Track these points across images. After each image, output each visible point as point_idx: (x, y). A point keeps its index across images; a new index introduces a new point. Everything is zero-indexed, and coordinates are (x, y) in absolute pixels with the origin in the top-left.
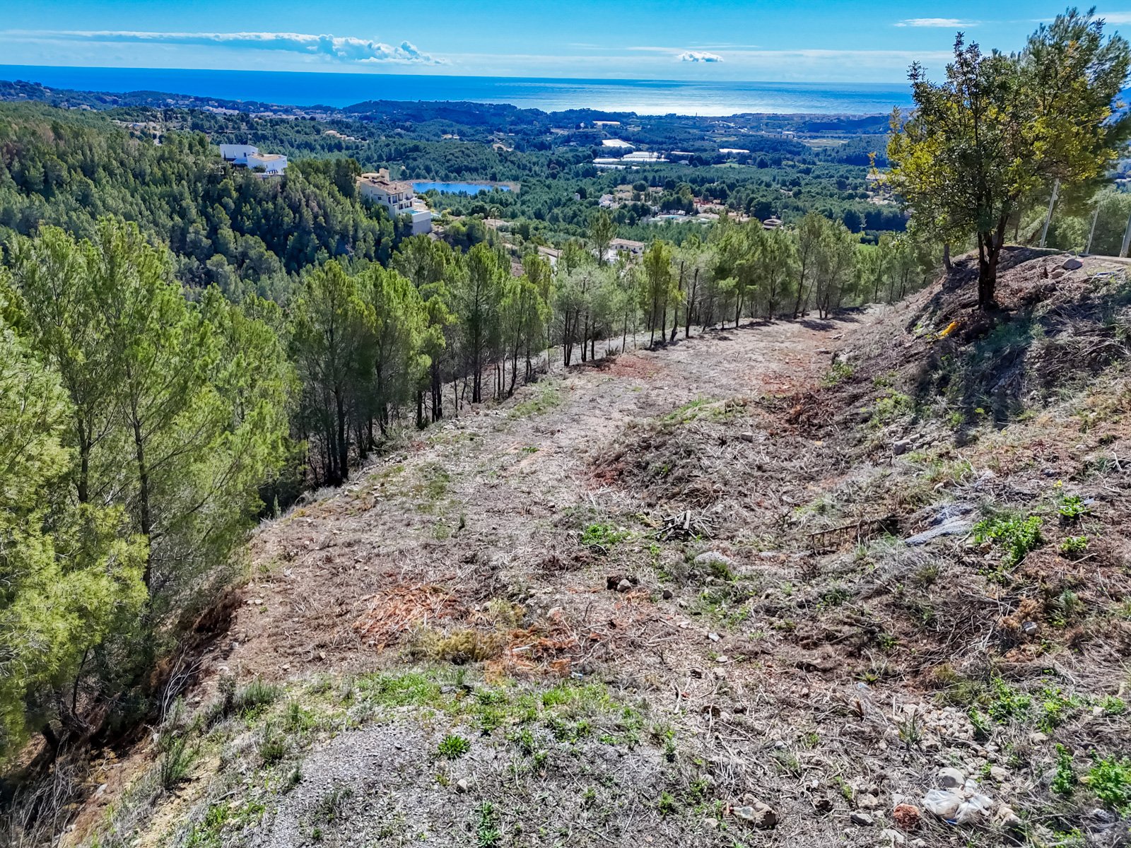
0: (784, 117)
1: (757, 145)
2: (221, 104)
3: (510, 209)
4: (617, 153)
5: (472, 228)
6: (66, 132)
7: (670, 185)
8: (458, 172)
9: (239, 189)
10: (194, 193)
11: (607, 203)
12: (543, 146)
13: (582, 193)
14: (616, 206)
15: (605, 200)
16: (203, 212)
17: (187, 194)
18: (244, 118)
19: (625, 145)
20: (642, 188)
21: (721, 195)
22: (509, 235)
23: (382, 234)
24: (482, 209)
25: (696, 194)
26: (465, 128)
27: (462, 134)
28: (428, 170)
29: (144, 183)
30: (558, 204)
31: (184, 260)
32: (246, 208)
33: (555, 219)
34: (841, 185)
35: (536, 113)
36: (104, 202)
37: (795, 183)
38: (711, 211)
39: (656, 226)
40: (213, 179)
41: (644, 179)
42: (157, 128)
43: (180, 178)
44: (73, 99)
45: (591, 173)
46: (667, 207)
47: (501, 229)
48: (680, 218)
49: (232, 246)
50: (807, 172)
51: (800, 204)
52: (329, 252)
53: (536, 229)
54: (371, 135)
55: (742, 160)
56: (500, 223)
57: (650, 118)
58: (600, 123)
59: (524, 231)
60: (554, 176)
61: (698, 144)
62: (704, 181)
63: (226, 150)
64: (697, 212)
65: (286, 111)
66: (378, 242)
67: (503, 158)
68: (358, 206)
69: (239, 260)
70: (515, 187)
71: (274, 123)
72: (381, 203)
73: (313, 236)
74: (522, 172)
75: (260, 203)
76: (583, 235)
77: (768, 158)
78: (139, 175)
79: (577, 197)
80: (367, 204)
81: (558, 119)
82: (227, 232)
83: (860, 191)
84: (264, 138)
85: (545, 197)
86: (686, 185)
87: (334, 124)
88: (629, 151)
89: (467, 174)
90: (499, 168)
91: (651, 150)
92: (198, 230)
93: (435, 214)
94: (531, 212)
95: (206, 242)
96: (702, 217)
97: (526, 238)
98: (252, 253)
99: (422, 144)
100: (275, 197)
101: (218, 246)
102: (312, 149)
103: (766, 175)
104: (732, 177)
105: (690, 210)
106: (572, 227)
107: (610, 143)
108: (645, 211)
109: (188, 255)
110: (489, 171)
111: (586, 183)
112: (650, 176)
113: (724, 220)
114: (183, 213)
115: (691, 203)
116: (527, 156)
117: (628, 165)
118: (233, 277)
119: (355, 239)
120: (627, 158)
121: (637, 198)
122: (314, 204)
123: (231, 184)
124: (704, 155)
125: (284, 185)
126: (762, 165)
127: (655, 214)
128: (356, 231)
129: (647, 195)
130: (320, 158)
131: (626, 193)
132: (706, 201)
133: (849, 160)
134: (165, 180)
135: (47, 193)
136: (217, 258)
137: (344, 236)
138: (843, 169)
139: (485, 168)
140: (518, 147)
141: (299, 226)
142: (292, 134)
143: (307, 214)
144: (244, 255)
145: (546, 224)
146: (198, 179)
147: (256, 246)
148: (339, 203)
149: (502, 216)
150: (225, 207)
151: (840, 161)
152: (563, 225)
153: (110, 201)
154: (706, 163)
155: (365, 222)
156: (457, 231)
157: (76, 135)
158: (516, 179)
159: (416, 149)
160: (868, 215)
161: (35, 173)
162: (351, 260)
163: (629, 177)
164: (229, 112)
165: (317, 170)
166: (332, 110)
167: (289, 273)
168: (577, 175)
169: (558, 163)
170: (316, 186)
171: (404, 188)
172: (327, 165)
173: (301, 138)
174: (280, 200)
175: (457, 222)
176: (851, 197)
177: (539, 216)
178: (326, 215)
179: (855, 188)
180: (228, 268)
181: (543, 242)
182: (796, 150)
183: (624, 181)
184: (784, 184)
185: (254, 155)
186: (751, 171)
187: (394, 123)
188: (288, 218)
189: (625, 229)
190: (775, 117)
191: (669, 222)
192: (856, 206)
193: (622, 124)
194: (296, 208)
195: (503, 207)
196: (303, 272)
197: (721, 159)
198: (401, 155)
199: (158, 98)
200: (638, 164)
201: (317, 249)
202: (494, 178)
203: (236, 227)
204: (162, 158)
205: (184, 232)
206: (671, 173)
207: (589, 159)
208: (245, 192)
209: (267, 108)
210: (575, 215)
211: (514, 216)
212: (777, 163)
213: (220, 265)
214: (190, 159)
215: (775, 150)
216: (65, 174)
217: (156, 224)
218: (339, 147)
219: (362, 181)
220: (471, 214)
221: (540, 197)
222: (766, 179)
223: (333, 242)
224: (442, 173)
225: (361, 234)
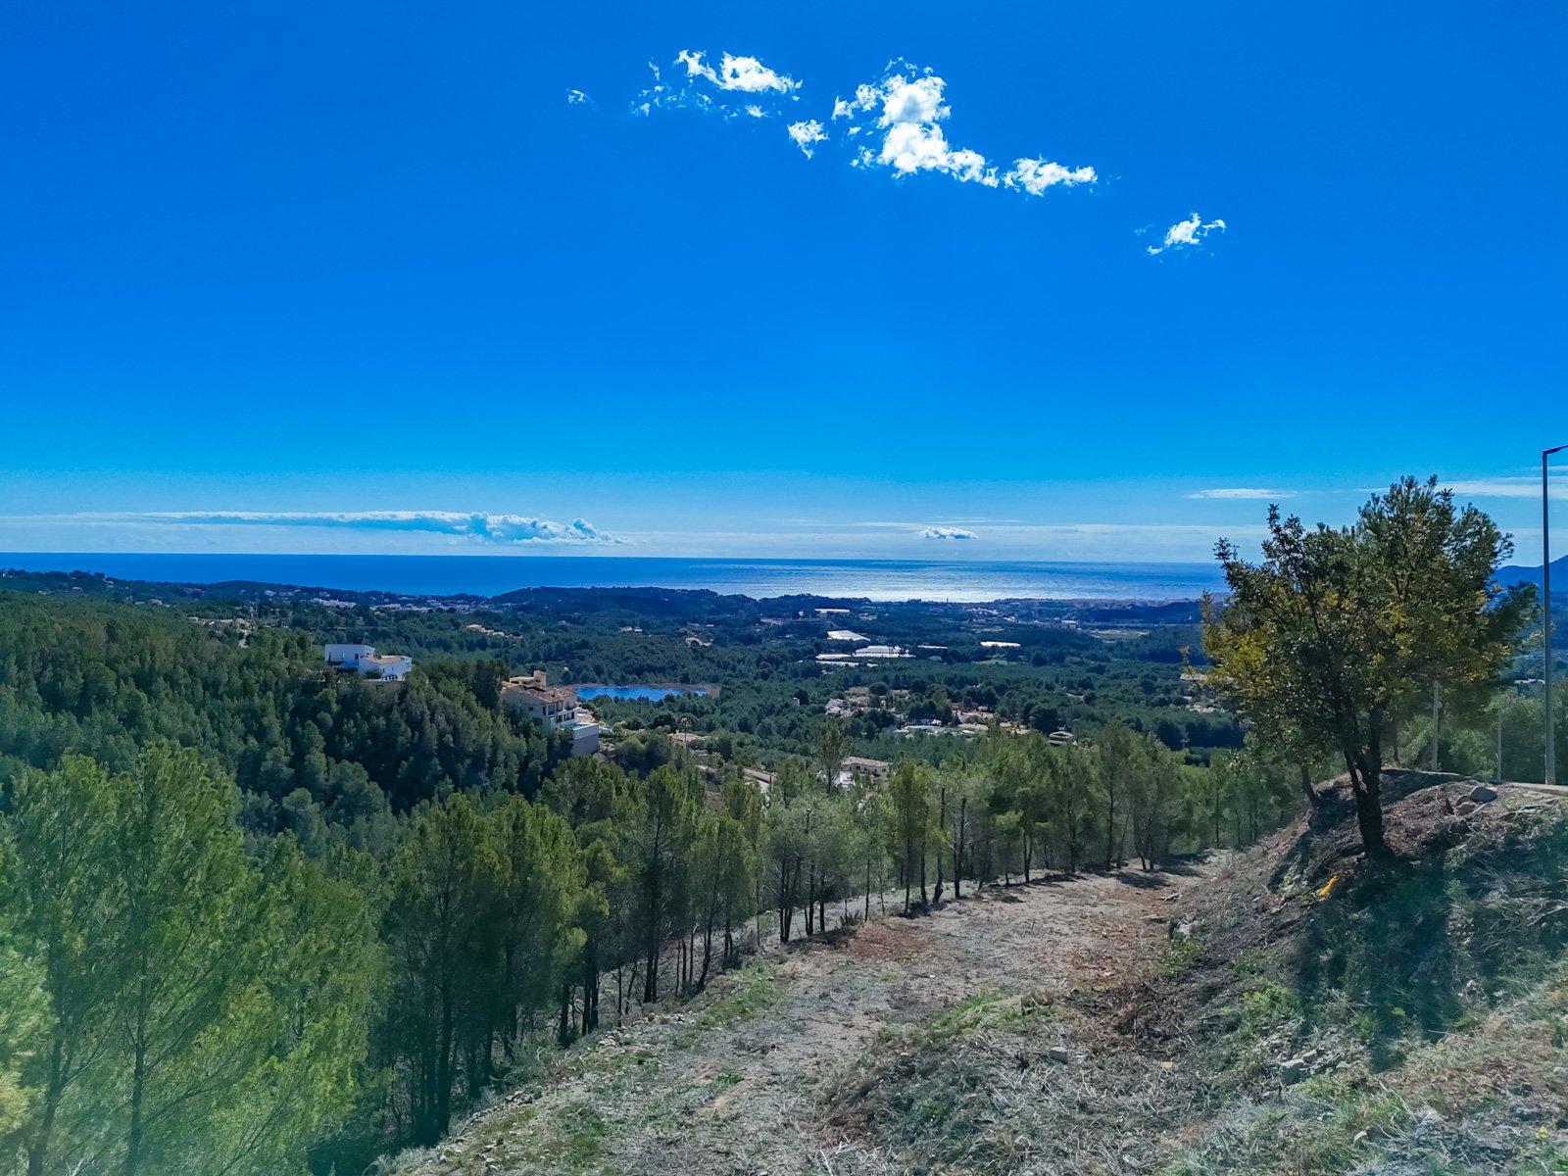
0: (1061, 604)
1: (1027, 637)
2: (335, 595)
3: (706, 719)
4: (847, 647)
5: (654, 744)
6: (124, 633)
7: (918, 687)
8: (640, 673)
9: (343, 700)
10: (281, 707)
11: (836, 710)
12: (750, 640)
13: (803, 697)
14: (848, 713)
15: (834, 706)
16: (289, 732)
17: (271, 710)
18: (362, 611)
19: (856, 637)
20: (881, 691)
21: (988, 701)
22: (704, 754)
23: (530, 757)
24: (668, 720)
25: (955, 698)
26: (650, 619)
27: (645, 626)
28: (599, 671)
29: (216, 696)
30: (770, 711)
31: (252, 796)
32: (349, 726)
33: (766, 732)
34: (1148, 688)
35: (742, 600)
36: (156, 722)
37: (1086, 685)
38: (976, 720)
39: (902, 737)
40: (310, 688)
41: (883, 679)
42: (245, 626)
43: (265, 687)
44: (140, 590)
45: (814, 671)
46: (917, 715)
47: (693, 745)
48: (935, 729)
49: (322, 777)
50: (1100, 670)
51: (1096, 712)
52: (455, 782)
53: (741, 744)
54: (526, 629)
55: (1011, 654)
56: (691, 737)
57: (887, 605)
58: (824, 611)
59: (725, 749)
60: (765, 677)
61: (952, 635)
62: (963, 682)
63: (333, 651)
64: (958, 722)
65: (419, 602)
66: (523, 766)
67: (697, 653)
68: (500, 720)
69: (328, 797)
70: (712, 691)
71: (400, 617)
72: (532, 714)
73: (436, 761)
74: (722, 672)
75: (367, 718)
76: (805, 753)
77: (1046, 652)
78: (212, 687)
79: (797, 702)
80: (513, 716)
81: (769, 606)
82: (318, 758)
83: (1175, 695)
84: (385, 635)
85: (754, 704)
86: (941, 688)
87: (480, 616)
88: (863, 645)
89: (649, 676)
90: (692, 667)
91: (891, 644)
92: (279, 756)
93: (604, 727)
94: (734, 723)
95: (287, 772)
96: (966, 729)
97: (727, 758)
98: (348, 786)
99: (592, 639)
100: (389, 710)
101: (302, 776)
102: (446, 647)
103: (1046, 674)
104: (1000, 678)
105: (948, 719)
106: (790, 742)
107: (835, 635)
108: (888, 721)
109: (259, 791)
110: (680, 672)
111: (808, 685)
112: (892, 676)
113: (995, 732)
114: (261, 734)
115: (948, 711)
116: (731, 652)
117: (863, 661)
118: (316, 820)
119: (493, 763)
120: (860, 653)
121: (876, 703)
122: (441, 718)
123: (331, 693)
124: (961, 650)
125: (403, 694)
126: (1039, 662)
127: (901, 725)
128: (495, 753)
129: (890, 700)
130: (454, 659)
131: (861, 696)
132: (968, 707)
133: (1154, 656)
134: (246, 691)
135: (81, 711)
136: (300, 793)
137: (477, 760)
138: (1149, 667)
139: (674, 668)
140: (718, 641)
141: (418, 748)
142: (422, 631)
143: (431, 732)
144: (337, 788)
145: (755, 737)
146: (289, 689)
147: (355, 776)
148: (475, 716)
149: (694, 729)
150: (320, 724)
151: (1143, 657)
152: (777, 738)
153: (165, 720)
154: (964, 659)
155: (508, 740)
156: (633, 749)
157: (137, 636)
158: (714, 680)
159: (584, 645)
160: (1190, 727)
161: (70, 686)
162: (484, 792)
163: (864, 677)
164: (343, 604)
165: (450, 675)
166: (478, 600)
167: (396, 812)
168: (795, 674)
169: (771, 660)
170: (447, 695)
171: (562, 693)
172: (464, 668)
173: (432, 635)
174: (396, 714)
175: (633, 737)
176: (1163, 703)
177: (745, 727)
178: (455, 733)
179: (1167, 691)
180: (312, 808)
181: (750, 763)
182: (1083, 643)
183: (857, 683)
184: (1070, 686)
185: (368, 656)
186: (1025, 669)
187: (558, 614)
188: (405, 736)
189: (861, 744)
190: (1049, 603)
191: (920, 734)
192: (1172, 715)
193: (853, 612)
194: (416, 724)
195: (698, 717)
196: (415, 811)
197: (985, 654)
198: (564, 653)
199: (253, 589)
200: (875, 660)
201: (441, 778)
202: (685, 680)
203: (332, 751)
204: (246, 663)
205: (259, 758)
206: (919, 673)
207: (811, 654)
208: (350, 704)
209: (393, 598)
210: (793, 726)
211: (710, 728)
212: (1059, 659)
213: (301, 803)
214: (283, 664)
215: (1054, 643)
216: (111, 686)
217: (221, 748)
218: (482, 644)
219: (509, 686)
220: (653, 727)
221: (746, 703)
222: (1046, 679)
223: (462, 769)
224: (618, 675)
225: (501, 757)
